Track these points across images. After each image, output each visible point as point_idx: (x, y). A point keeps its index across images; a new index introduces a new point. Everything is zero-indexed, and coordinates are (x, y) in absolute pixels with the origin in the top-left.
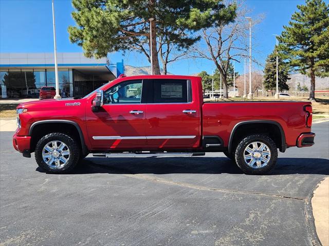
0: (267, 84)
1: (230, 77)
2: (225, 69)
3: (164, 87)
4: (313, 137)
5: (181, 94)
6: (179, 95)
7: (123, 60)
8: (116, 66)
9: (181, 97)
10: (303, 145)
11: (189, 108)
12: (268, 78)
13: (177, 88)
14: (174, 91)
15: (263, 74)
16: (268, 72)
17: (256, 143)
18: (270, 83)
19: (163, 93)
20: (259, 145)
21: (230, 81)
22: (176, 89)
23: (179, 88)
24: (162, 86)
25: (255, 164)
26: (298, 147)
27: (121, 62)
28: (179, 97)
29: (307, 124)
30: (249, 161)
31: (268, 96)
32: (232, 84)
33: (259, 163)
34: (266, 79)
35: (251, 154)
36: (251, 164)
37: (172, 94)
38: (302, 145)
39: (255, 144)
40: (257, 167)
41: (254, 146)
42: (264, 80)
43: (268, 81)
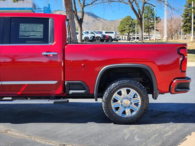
0: (185, 28)
1: (151, 22)
2: (141, 13)
3: (22, 26)
4: (189, 83)
5: (42, 34)
6: (40, 35)
7: (49, 5)
8: (43, 10)
9: (42, 37)
10: (177, 92)
11: (49, 50)
12: (186, 23)
13: (38, 27)
14: (34, 31)
15: (182, 19)
16: (186, 17)
17: (125, 89)
18: (188, 27)
19: (21, 33)
20: (128, 92)
21: (152, 25)
22: (36, 28)
23: (40, 28)
24: (21, 24)
25: (124, 113)
26: (171, 93)
27: (48, 6)
28: (39, 37)
29: (181, 69)
30: (117, 109)
31: (185, 39)
32: (153, 28)
33: (128, 111)
34: (185, 24)
35: (119, 101)
36: (119, 113)
37: (32, 34)
38: (175, 91)
39: (124, 91)
40: (126, 116)
41: (123, 93)
42: (182, 24)
43: (186, 25)
